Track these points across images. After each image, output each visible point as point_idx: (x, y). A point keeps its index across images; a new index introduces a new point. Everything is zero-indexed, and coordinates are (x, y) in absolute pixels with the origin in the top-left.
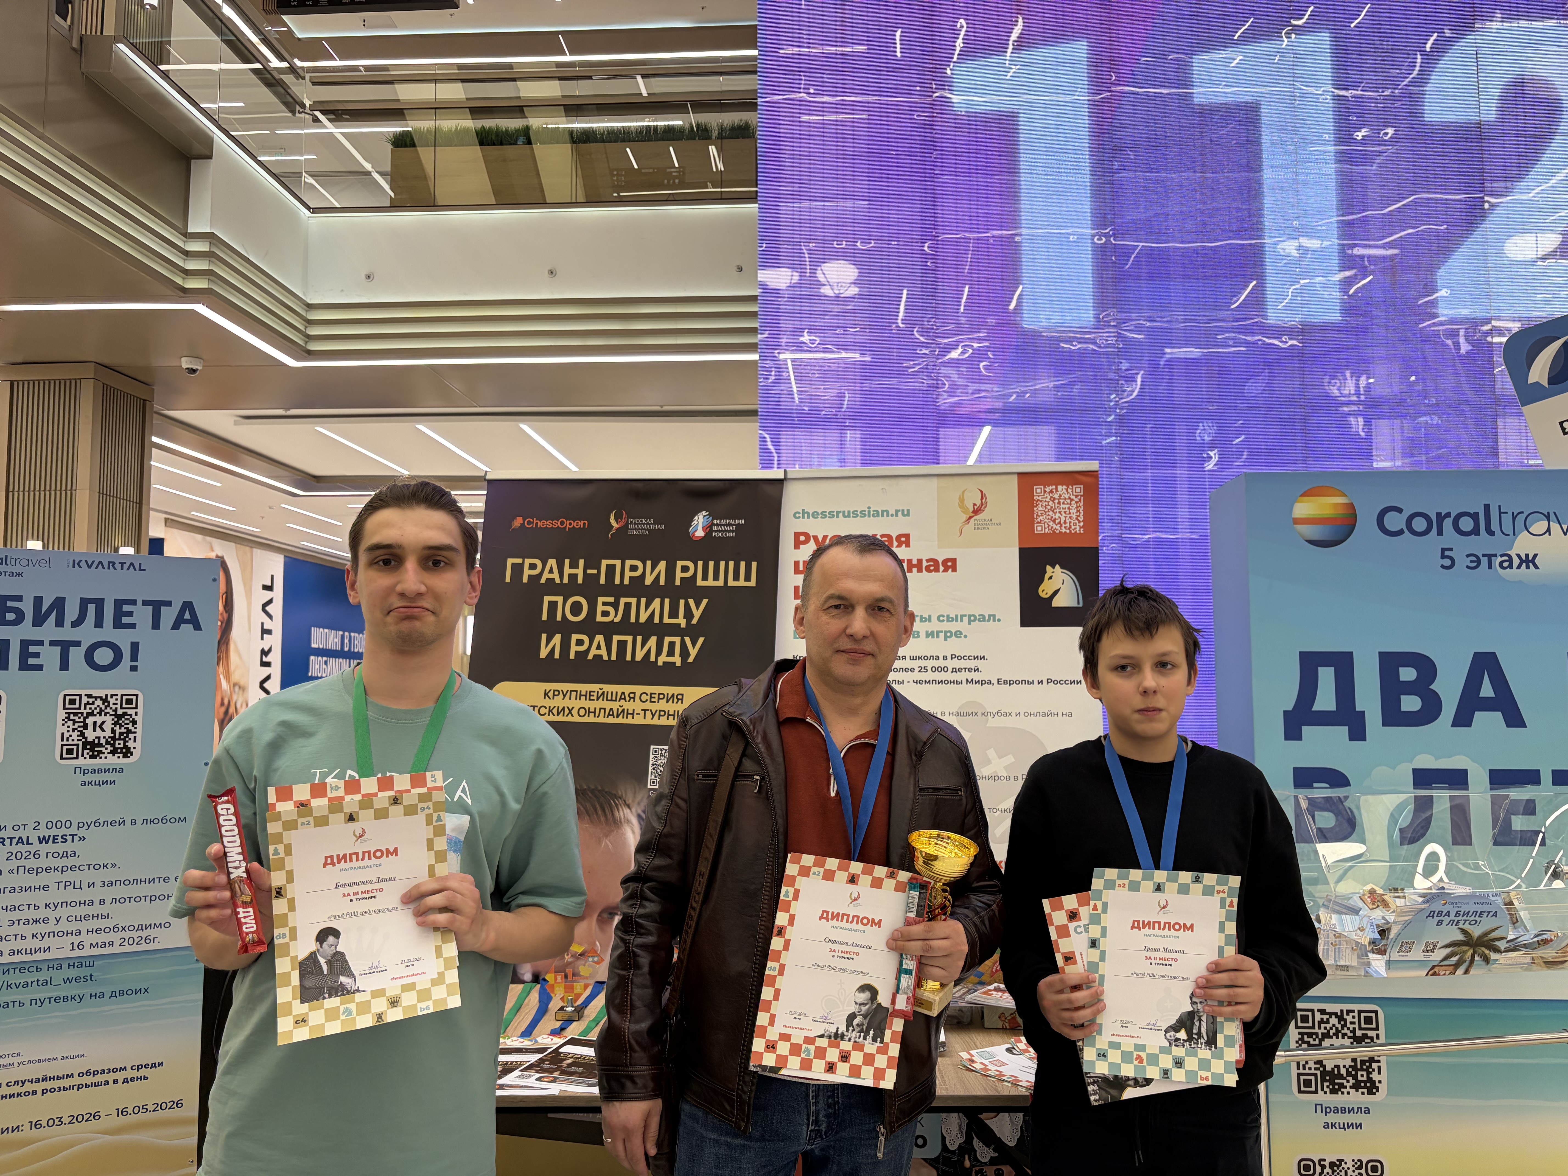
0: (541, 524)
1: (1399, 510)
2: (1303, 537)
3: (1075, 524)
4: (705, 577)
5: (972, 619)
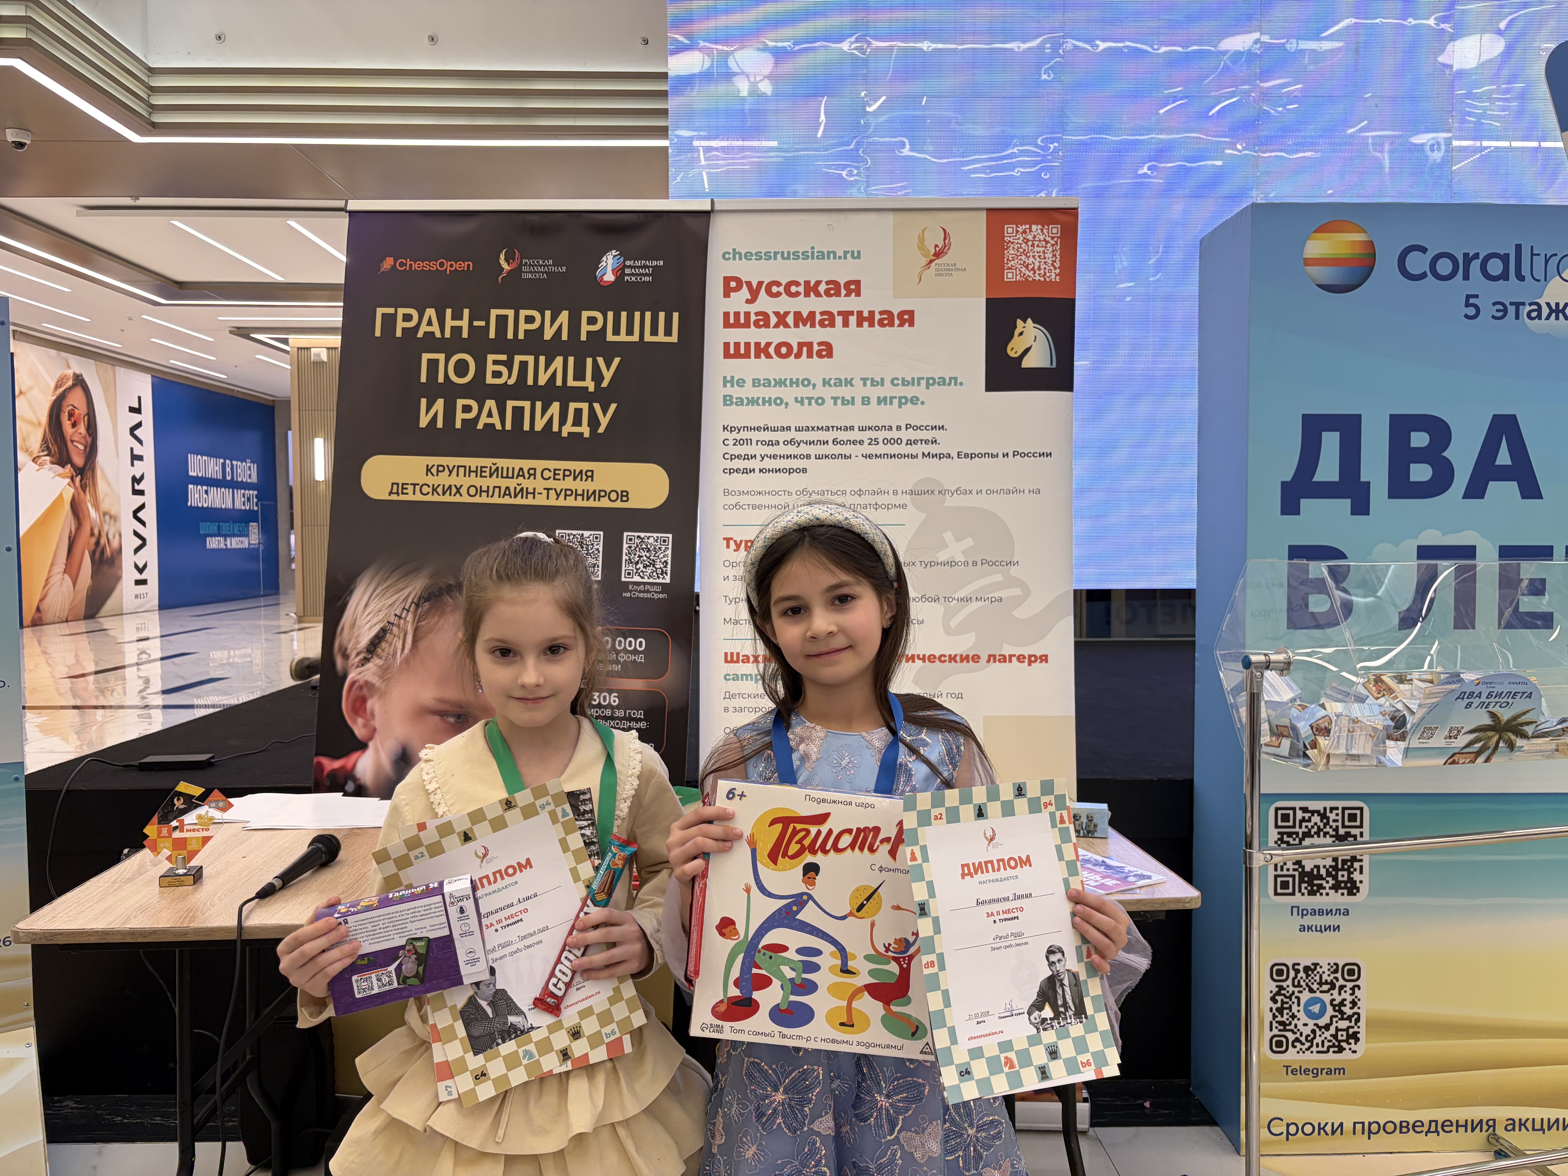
0: (415, 266)
1: (1424, 250)
2: (1313, 280)
3: (1050, 271)
4: (616, 332)
5: (930, 382)
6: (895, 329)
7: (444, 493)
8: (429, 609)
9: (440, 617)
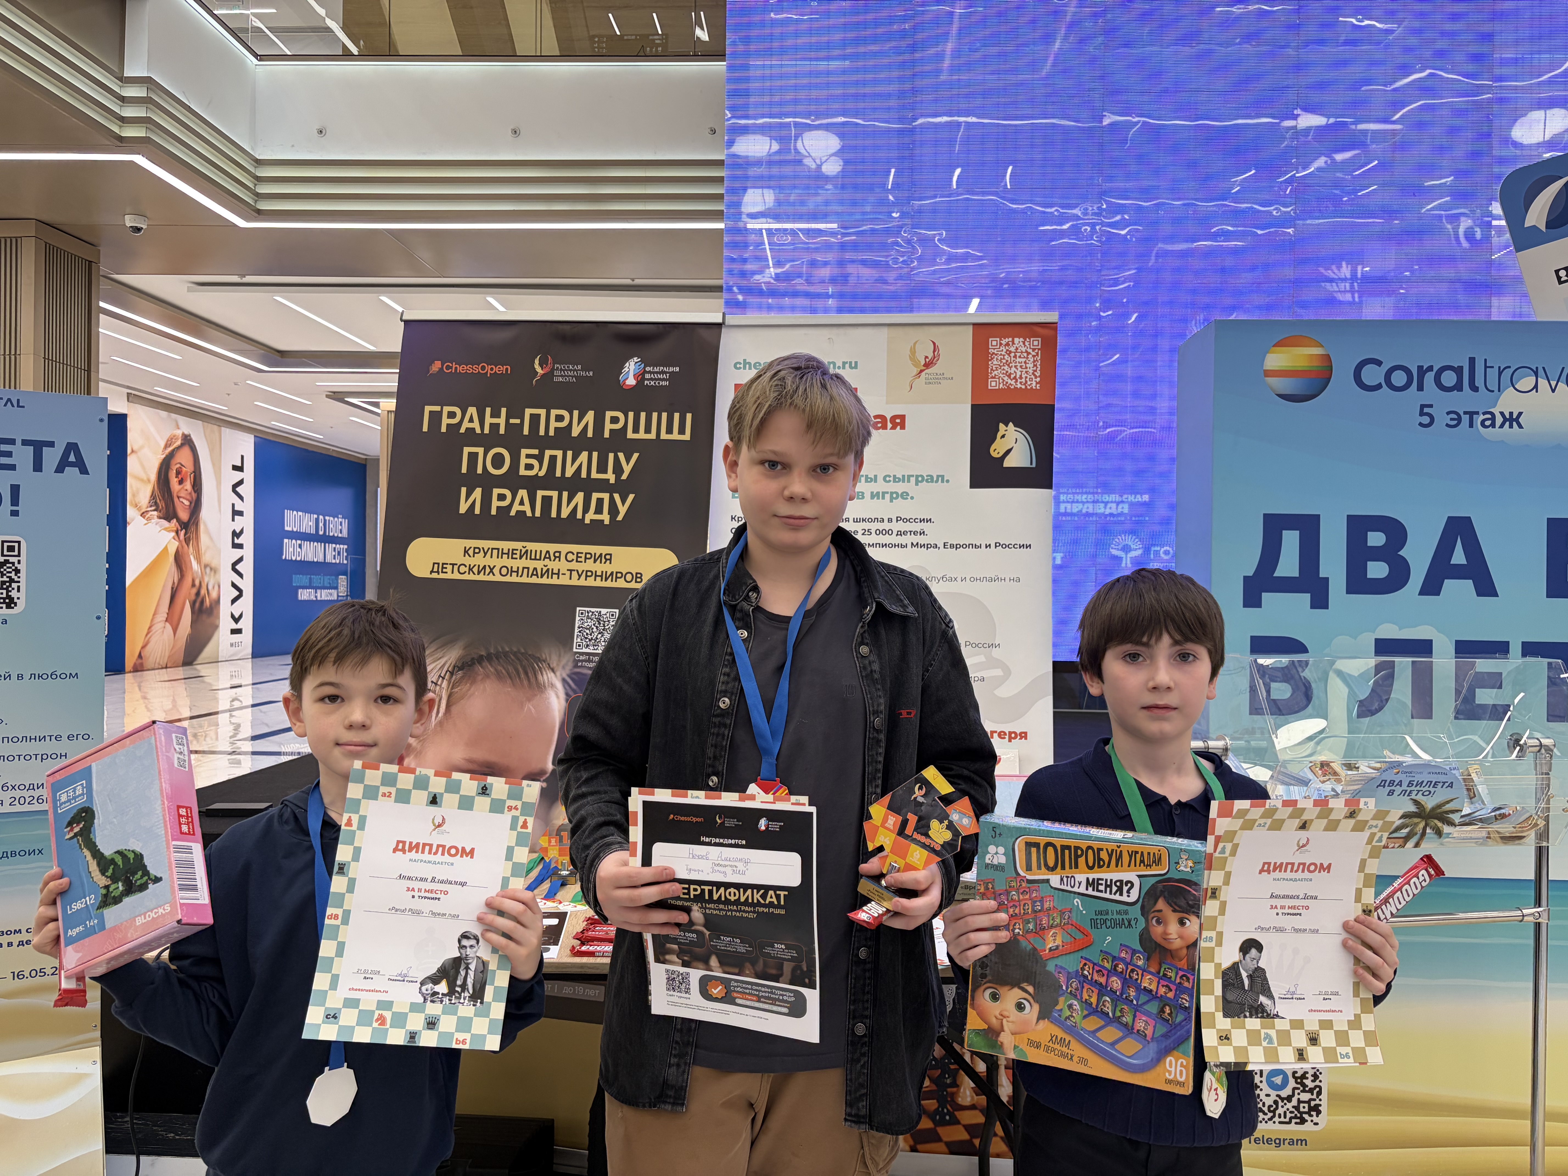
0: (461, 370)
1: (1379, 363)
2: (1273, 390)
3: (1031, 379)
5: (919, 479)
6: (888, 430)
7: (479, 573)
8: (462, 678)
9: (471, 684)
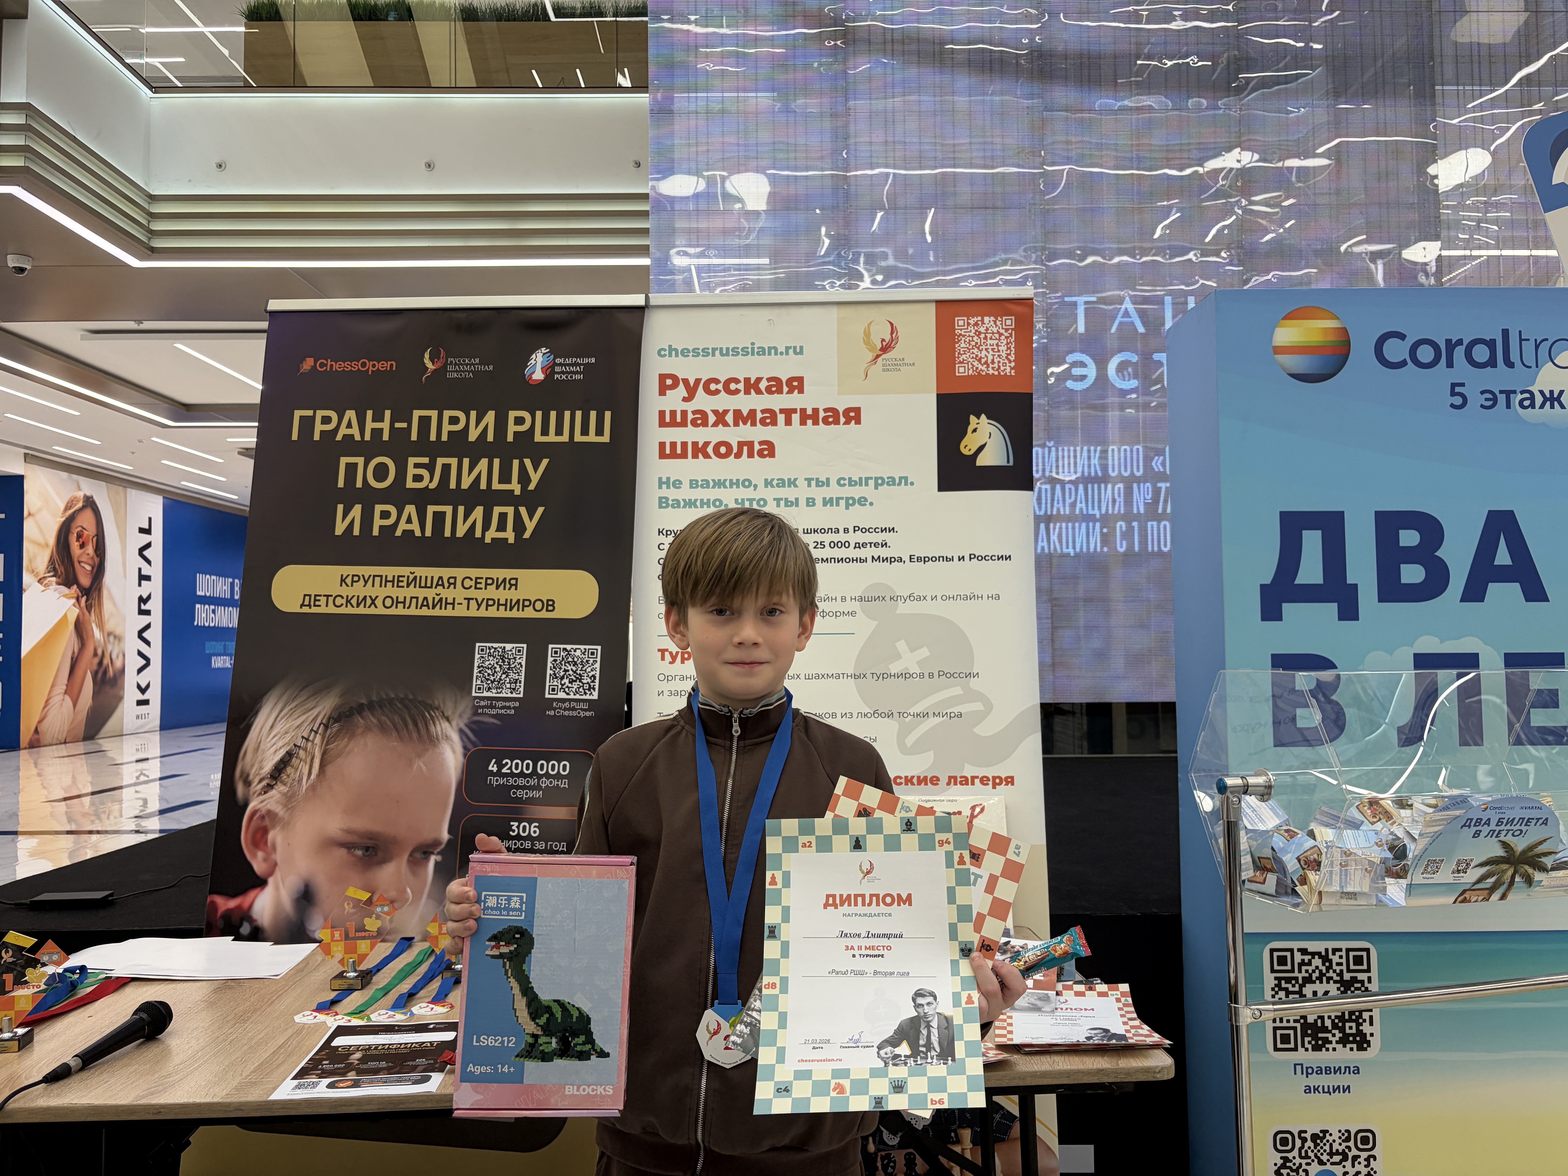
0: (337, 366)
2: (1284, 369)
3: (1005, 364)
4: (545, 432)
6: (841, 427)
7: (358, 605)
8: (339, 731)
9: (350, 739)
